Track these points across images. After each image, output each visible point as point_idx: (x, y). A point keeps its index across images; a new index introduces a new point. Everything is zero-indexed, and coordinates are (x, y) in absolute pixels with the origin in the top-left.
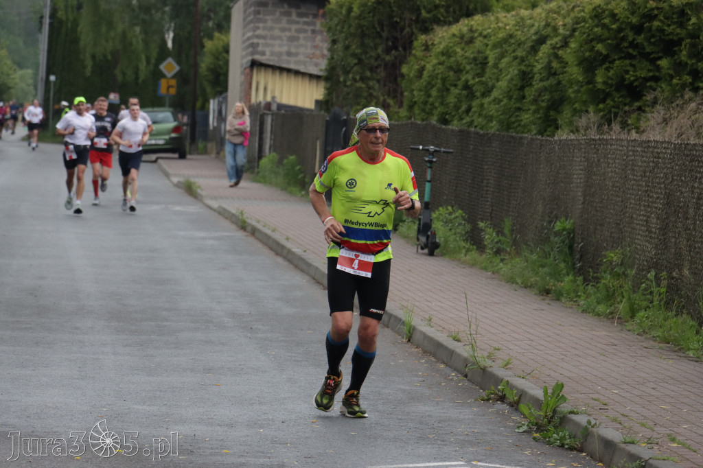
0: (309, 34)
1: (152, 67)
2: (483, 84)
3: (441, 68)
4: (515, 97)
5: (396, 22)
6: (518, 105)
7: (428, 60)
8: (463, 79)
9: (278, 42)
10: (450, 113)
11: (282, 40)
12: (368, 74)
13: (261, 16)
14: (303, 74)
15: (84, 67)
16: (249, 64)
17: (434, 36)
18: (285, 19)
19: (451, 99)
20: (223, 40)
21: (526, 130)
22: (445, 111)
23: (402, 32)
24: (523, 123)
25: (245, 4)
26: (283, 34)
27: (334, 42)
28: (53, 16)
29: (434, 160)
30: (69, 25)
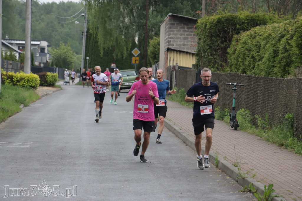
0: (192, 36)
1: (129, 52)
2: (259, 56)
3: (243, 49)
4: (271, 61)
5: (226, 30)
6: (273, 65)
7: (237, 46)
8: (251, 54)
9: (179, 40)
10: (247, 69)
11: (181, 39)
12: (214, 52)
13: (172, 29)
14: (190, 53)
15: (101, 53)
16: (167, 50)
17: (240, 35)
18: (182, 30)
19: (247, 63)
20: (157, 39)
21: (276, 75)
22: (244, 68)
23: (228, 34)
24: (275, 72)
25: (165, 24)
26: (181, 36)
27: (200, 39)
28: (87, 32)
29: (236, 89)
30: (94, 35)
